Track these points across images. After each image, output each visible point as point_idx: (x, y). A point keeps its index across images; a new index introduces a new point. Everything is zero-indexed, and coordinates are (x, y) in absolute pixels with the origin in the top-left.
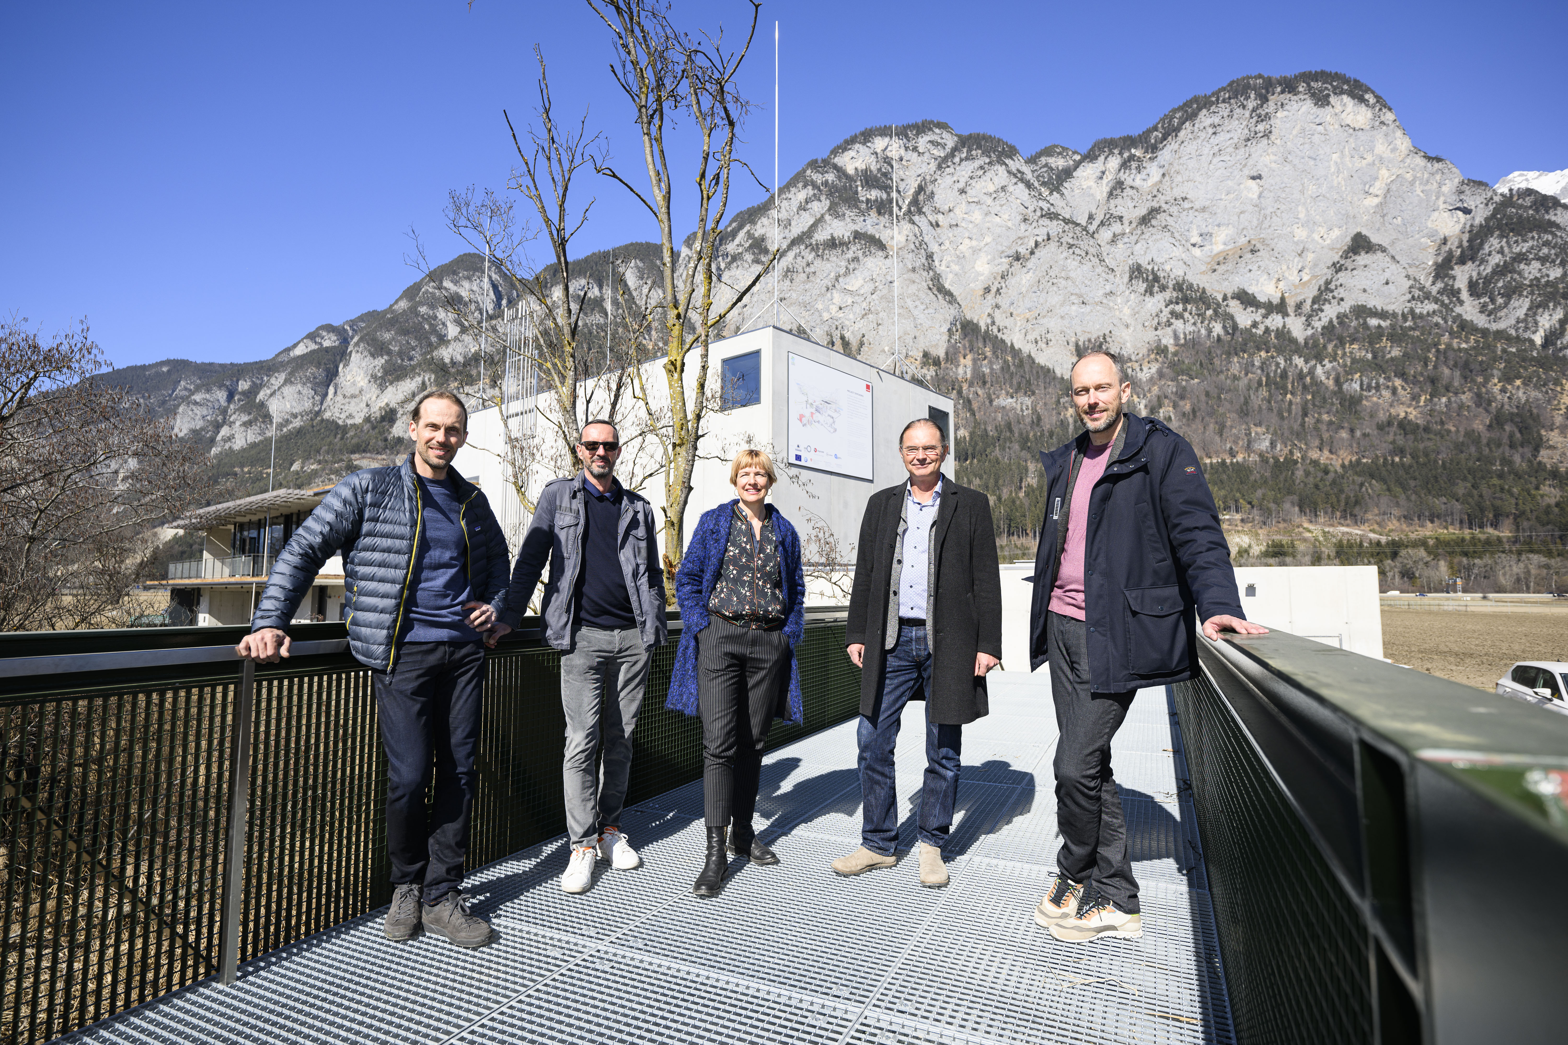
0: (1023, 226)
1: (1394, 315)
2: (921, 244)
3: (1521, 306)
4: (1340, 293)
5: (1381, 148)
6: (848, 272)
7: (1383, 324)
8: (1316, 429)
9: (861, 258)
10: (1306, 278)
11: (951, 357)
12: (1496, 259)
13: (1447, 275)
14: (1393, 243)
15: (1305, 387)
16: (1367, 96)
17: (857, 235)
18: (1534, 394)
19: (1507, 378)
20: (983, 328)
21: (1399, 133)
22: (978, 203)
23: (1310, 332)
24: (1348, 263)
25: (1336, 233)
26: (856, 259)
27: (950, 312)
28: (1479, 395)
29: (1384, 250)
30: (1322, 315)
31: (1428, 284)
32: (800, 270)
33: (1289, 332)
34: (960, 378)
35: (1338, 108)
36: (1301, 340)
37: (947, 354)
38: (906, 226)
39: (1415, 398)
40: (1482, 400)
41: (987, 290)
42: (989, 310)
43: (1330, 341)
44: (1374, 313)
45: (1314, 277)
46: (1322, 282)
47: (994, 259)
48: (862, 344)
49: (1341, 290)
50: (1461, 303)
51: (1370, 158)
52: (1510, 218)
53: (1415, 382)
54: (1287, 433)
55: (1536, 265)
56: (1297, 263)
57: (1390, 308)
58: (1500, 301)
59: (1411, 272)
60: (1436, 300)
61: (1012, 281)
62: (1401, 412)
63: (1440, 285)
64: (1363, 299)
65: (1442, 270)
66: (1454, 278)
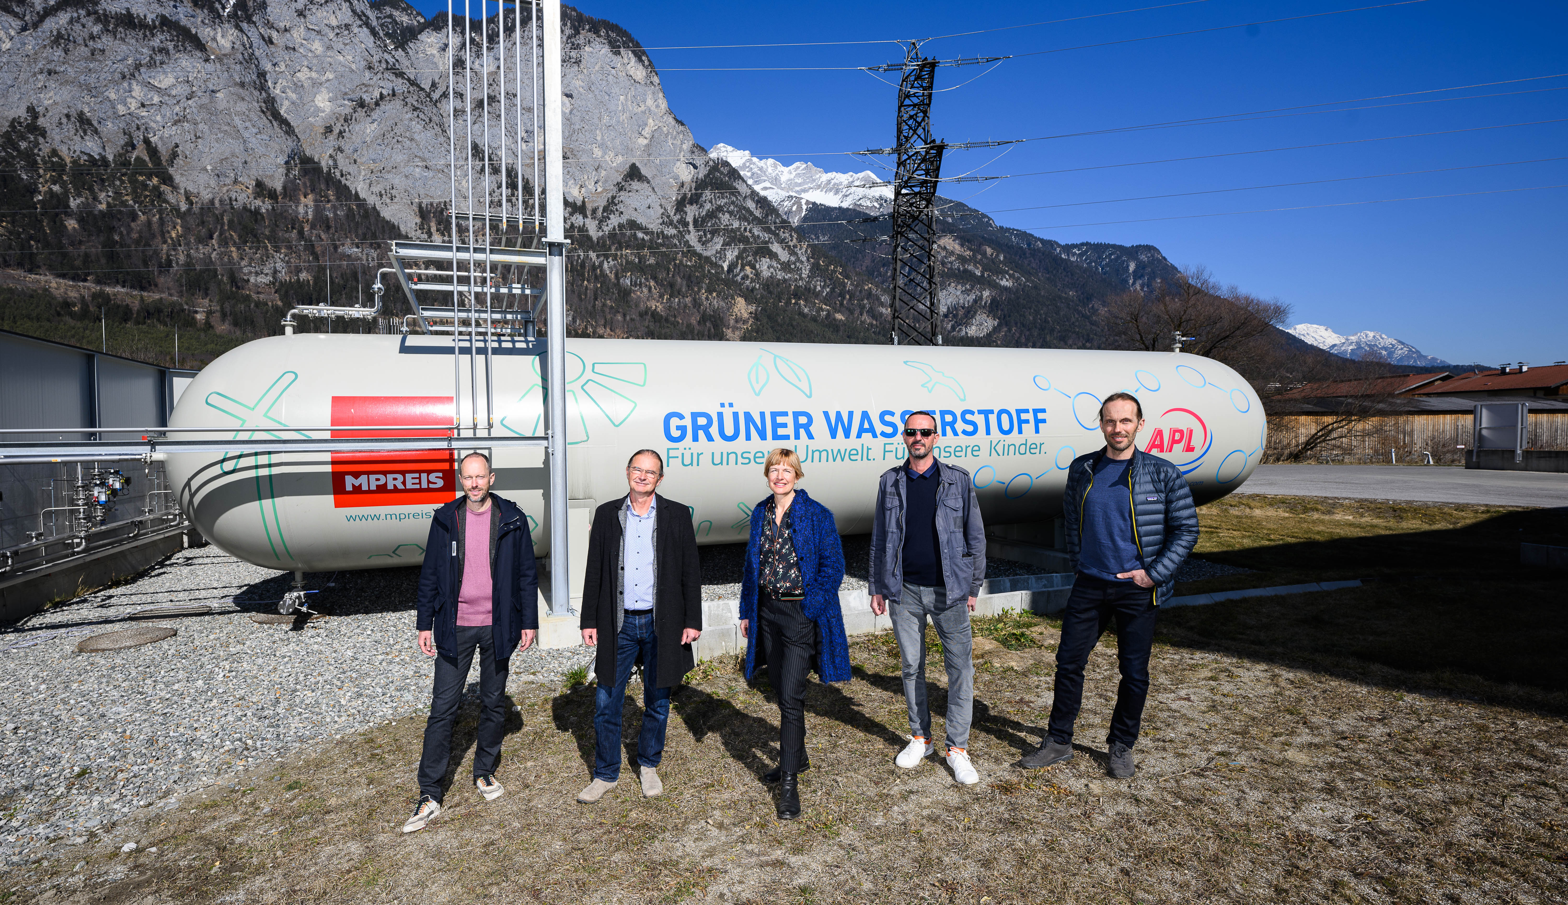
0: (367, 74)
1: (652, 233)
2: (250, 59)
3: (718, 243)
4: (621, 207)
5: (650, 102)
6: (152, 64)
7: (646, 238)
8: (603, 311)
9: (172, 51)
10: (599, 190)
11: (290, 192)
12: (708, 206)
13: (683, 210)
14: (653, 178)
15: (596, 277)
16: (644, 58)
17: (165, 23)
18: (722, 304)
19: (710, 291)
20: (325, 170)
21: (661, 95)
22: (319, 32)
23: (601, 234)
24: (626, 185)
25: (620, 159)
26: (163, 50)
27: (289, 144)
28: (694, 300)
29: (648, 182)
30: (609, 222)
31: (672, 214)
32: (80, 40)
33: (587, 231)
34: (300, 217)
35: (626, 61)
36: (595, 239)
37: (285, 188)
38: (233, 33)
39: (661, 296)
40: (697, 304)
41: (329, 130)
42: (331, 151)
43: (613, 243)
44: (640, 227)
45: (605, 190)
46: (610, 195)
47: (336, 98)
48: (174, 155)
49: (621, 205)
50: (689, 232)
51: (643, 108)
52: (717, 179)
53: (662, 285)
54: (584, 312)
55: (727, 215)
56: (594, 176)
57: (650, 226)
58: (709, 236)
59: (663, 202)
60: (676, 227)
61: (356, 127)
62: (653, 305)
63: (678, 217)
64: (635, 216)
65: (680, 205)
66: (686, 213)
